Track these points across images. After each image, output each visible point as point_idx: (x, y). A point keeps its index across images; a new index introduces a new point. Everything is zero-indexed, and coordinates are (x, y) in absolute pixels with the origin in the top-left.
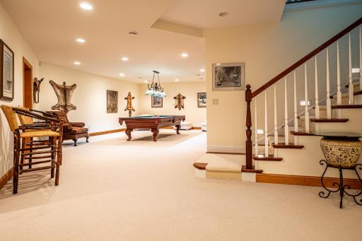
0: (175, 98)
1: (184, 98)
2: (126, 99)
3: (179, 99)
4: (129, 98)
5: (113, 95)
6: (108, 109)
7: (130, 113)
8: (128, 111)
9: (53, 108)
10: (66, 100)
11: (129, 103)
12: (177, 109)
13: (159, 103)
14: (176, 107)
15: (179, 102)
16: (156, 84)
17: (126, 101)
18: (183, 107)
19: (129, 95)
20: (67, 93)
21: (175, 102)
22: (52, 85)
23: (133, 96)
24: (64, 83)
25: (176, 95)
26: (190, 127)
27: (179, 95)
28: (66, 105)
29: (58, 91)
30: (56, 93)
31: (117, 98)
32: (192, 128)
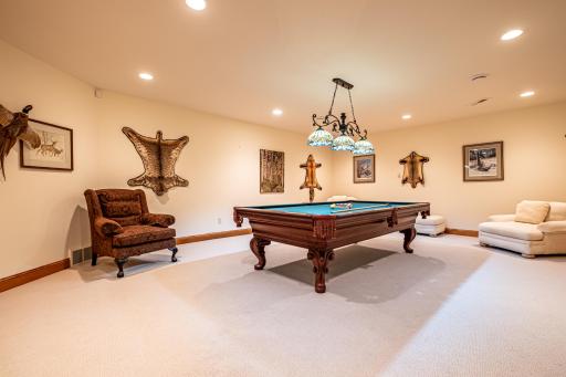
0: (403, 162)
1: (424, 160)
2: (302, 166)
3: (413, 163)
4: (309, 166)
5: (273, 159)
6: (262, 185)
7: (312, 192)
8: (307, 190)
9: (133, 182)
10: (160, 167)
11: (310, 175)
12: (408, 185)
13: (367, 173)
14: (404, 181)
15: (413, 170)
16: (343, 116)
17: (304, 171)
18: (422, 181)
19: (310, 159)
20: (165, 153)
21: (403, 171)
22: (129, 137)
23: (317, 161)
24: (160, 133)
25: (405, 155)
26: (442, 229)
27: (413, 155)
28: (161, 178)
29: (143, 149)
30: (139, 152)
31: (282, 164)
32: (447, 232)
